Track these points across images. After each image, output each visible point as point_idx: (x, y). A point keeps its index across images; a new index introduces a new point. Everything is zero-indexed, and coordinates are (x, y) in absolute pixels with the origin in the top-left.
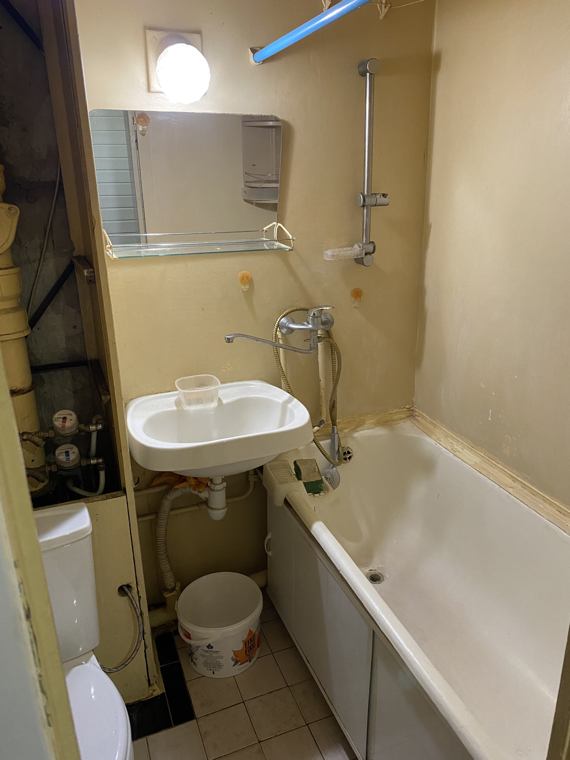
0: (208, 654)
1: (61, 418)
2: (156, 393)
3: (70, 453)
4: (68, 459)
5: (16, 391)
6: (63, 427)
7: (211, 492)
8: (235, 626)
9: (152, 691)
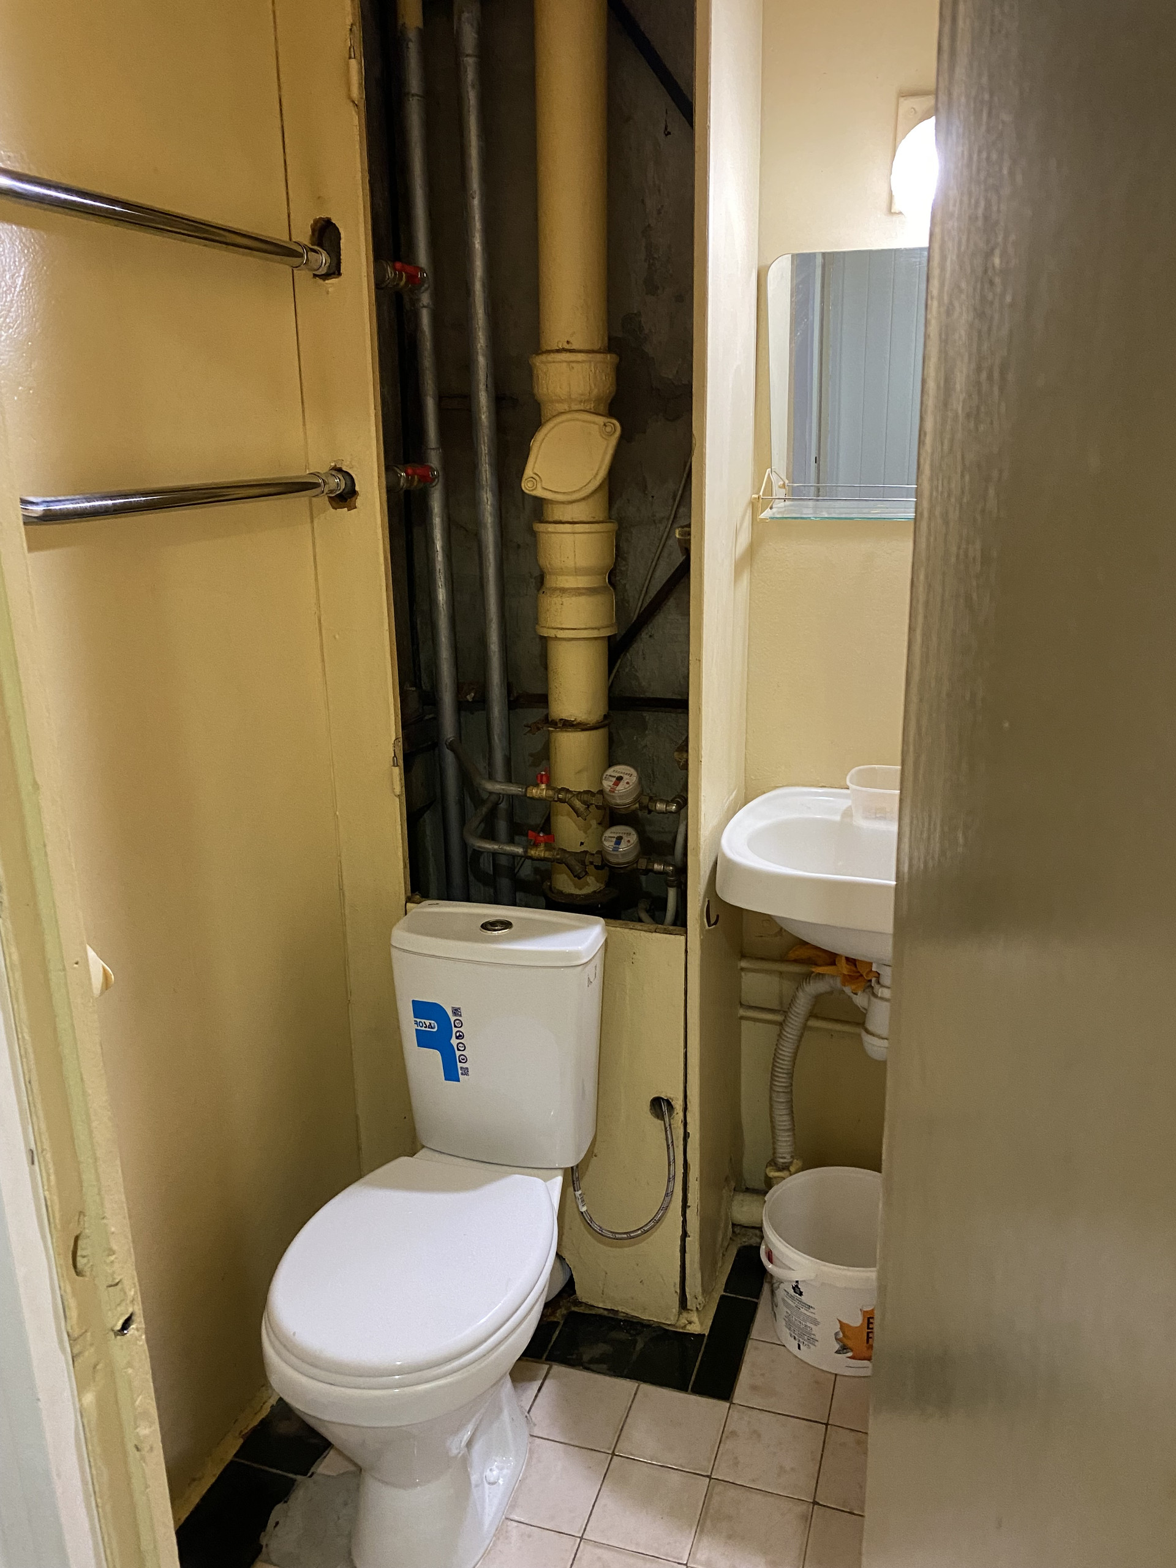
0: (794, 1305)
1: (614, 777)
2: (821, 785)
3: (622, 841)
4: (615, 849)
5: (575, 723)
6: (613, 791)
7: (872, 998)
8: (848, 1270)
9: (687, 1322)
